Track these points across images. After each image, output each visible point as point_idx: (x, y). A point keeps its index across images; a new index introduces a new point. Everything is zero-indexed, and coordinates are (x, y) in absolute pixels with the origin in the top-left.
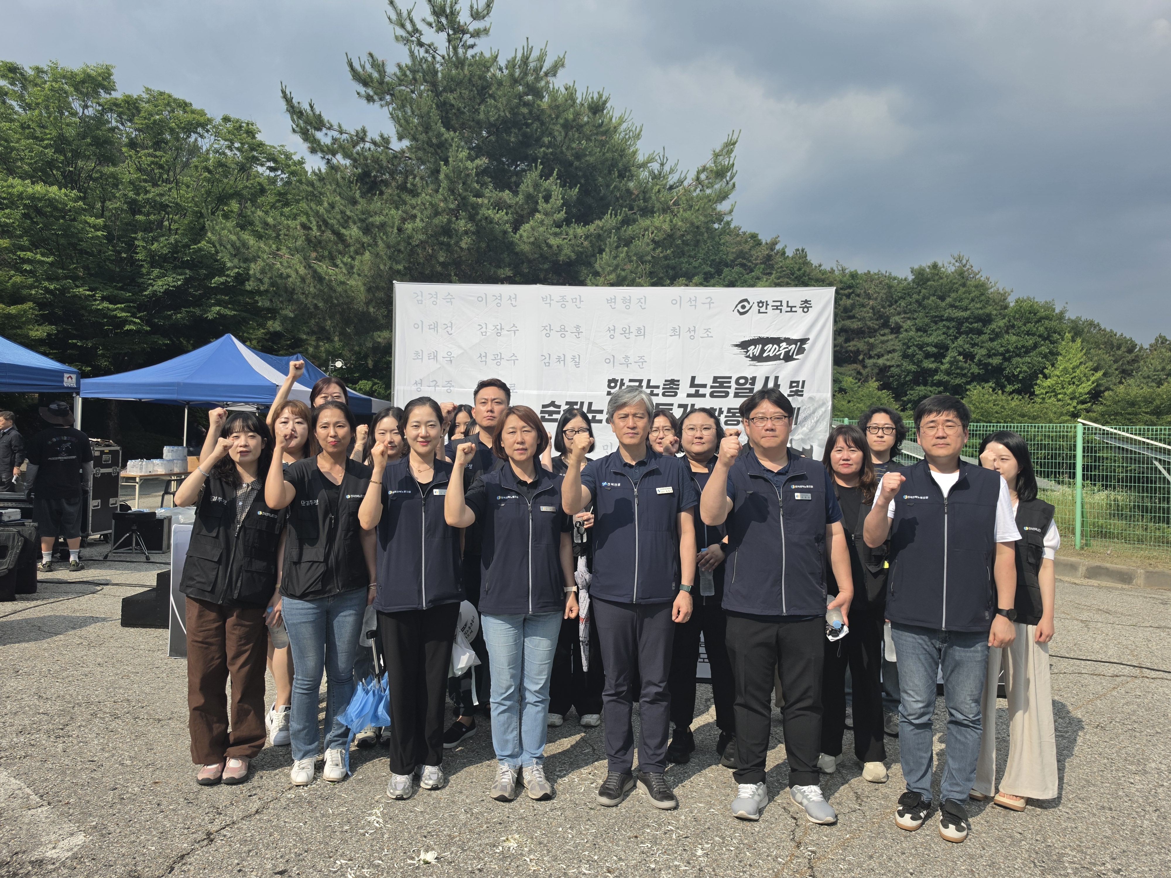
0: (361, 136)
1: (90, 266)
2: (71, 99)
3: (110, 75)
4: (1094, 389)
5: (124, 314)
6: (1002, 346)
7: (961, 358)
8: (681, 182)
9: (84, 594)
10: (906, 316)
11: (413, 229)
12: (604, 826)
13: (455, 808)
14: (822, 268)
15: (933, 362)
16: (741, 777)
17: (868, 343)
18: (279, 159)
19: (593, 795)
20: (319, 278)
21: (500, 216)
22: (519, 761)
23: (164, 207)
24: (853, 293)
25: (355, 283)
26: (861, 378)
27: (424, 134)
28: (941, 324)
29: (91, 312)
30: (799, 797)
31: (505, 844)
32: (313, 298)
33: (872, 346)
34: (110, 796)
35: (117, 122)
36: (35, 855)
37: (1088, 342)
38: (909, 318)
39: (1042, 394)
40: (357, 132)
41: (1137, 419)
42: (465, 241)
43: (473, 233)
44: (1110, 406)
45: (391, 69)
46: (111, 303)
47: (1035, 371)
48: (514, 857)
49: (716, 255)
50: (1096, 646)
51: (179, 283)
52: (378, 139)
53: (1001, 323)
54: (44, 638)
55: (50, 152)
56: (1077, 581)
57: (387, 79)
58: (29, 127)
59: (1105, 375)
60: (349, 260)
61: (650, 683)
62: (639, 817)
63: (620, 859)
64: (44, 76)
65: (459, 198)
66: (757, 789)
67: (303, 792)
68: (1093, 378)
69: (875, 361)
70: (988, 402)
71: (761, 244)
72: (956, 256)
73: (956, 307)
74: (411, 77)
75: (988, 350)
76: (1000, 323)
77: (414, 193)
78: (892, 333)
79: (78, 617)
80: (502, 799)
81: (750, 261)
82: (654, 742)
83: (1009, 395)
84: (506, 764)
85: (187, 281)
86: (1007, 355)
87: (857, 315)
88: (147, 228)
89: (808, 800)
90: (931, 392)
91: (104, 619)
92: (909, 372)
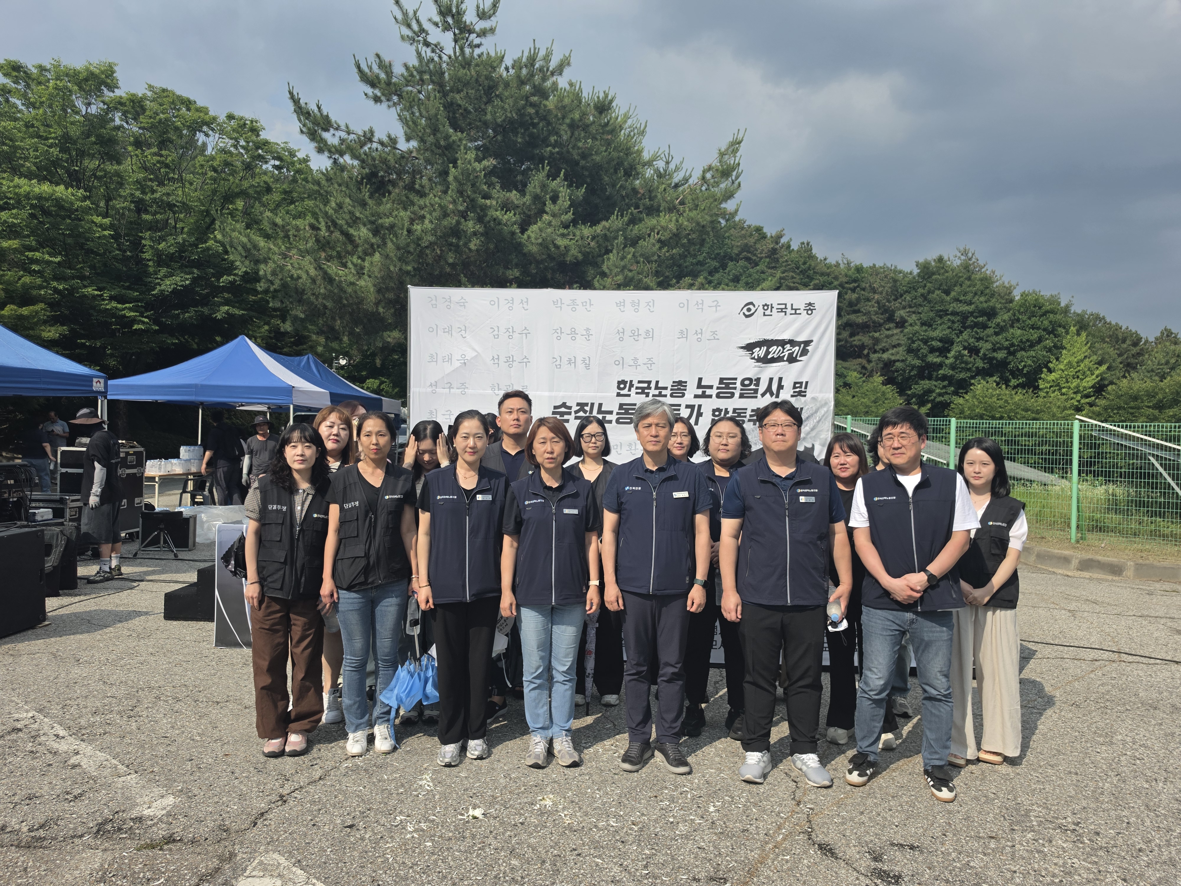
0: (369, 136)
1: (97, 265)
2: (74, 97)
3: (113, 72)
4: (1098, 383)
5: (132, 314)
6: (1007, 340)
7: (966, 352)
8: (686, 180)
9: (122, 589)
10: (911, 310)
11: (422, 231)
12: (627, 788)
13: (495, 774)
14: (827, 261)
15: (938, 356)
16: (749, 746)
17: (873, 338)
18: (285, 158)
19: (616, 763)
20: (329, 279)
21: (509, 217)
22: (549, 733)
23: (171, 206)
24: (858, 286)
25: (365, 283)
26: (866, 373)
27: (432, 136)
28: (946, 318)
29: (100, 311)
30: (799, 764)
31: (542, 803)
32: (324, 299)
33: (877, 341)
34: (189, 766)
35: (122, 120)
36: (134, 814)
37: (1094, 336)
38: (914, 312)
39: (1046, 388)
40: (365, 132)
41: (1140, 413)
42: (474, 242)
43: (482, 235)
44: (1113, 400)
45: (398, 70)
46: (118, 303)
47: (1040, 365)
48: (550, 813)
49: (721, 248)
50: (1080, 634)
51: (188, 282)
52: (385, 139)
53: (1006, 317)
54: (95, 630)
55: (55, 151)
56: (1069, 574)
57: (394, 80)
58: (33, 126)
59: (1109, 368)
60: (359, 261)
61: (667, 664)
62: (658, 781)
63: (643, 814)
64: (47, 74)
65: (468, 200)
66: (762, 757)
67: (359, 761)
68: (1097, 372)
69: (879, 355)
70: (992, 396)
71: (765, 237)
72: (962, 249)
73: (961, 301)
74: (418, 77)
75: (993, 344)
76: (1003, 317)
77: (422, 194)
78: (897, 327)
79: (122, 611)
80: (536, 766)
81: (755, 255)
82: (671, 716)
83: (1013, 389)
84: (539, 736)
85: (194, 280)
86: (1012, 349)
87: (862, 310)
88: (153, 227)
89: (807, 766)
90: (935, 386)
91: (146, 613)
92: (913, 367)
